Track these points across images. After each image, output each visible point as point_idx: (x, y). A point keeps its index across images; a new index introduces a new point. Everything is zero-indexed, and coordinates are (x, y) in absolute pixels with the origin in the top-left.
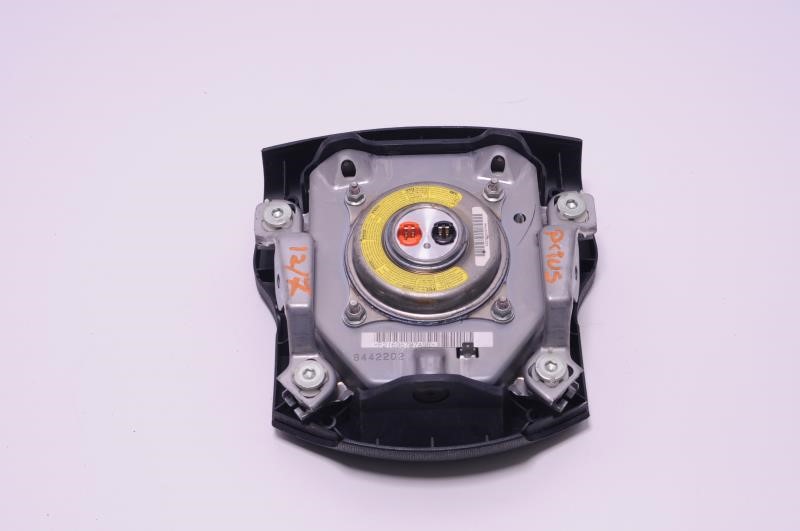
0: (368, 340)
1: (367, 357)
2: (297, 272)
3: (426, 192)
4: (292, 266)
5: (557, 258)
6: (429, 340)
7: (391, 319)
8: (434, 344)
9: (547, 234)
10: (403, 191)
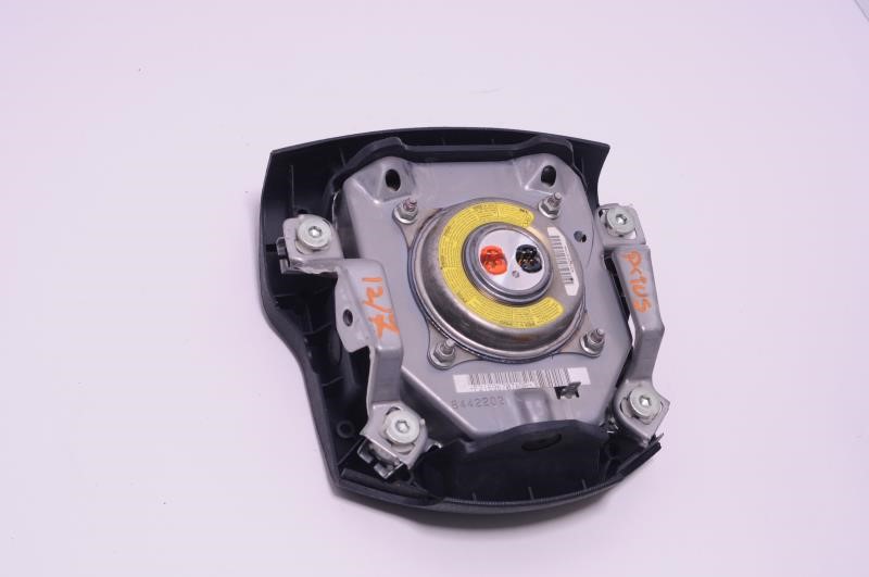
0: (462, 383)
1: (466, 403)
2: (378, 308)
3: (495, 210)
4: (371, 301)
5: (641, 284)
6: (525, 380)
7: (481, 357)
8: (532, 385)
9: (624, 256)
10: (471, 209)
